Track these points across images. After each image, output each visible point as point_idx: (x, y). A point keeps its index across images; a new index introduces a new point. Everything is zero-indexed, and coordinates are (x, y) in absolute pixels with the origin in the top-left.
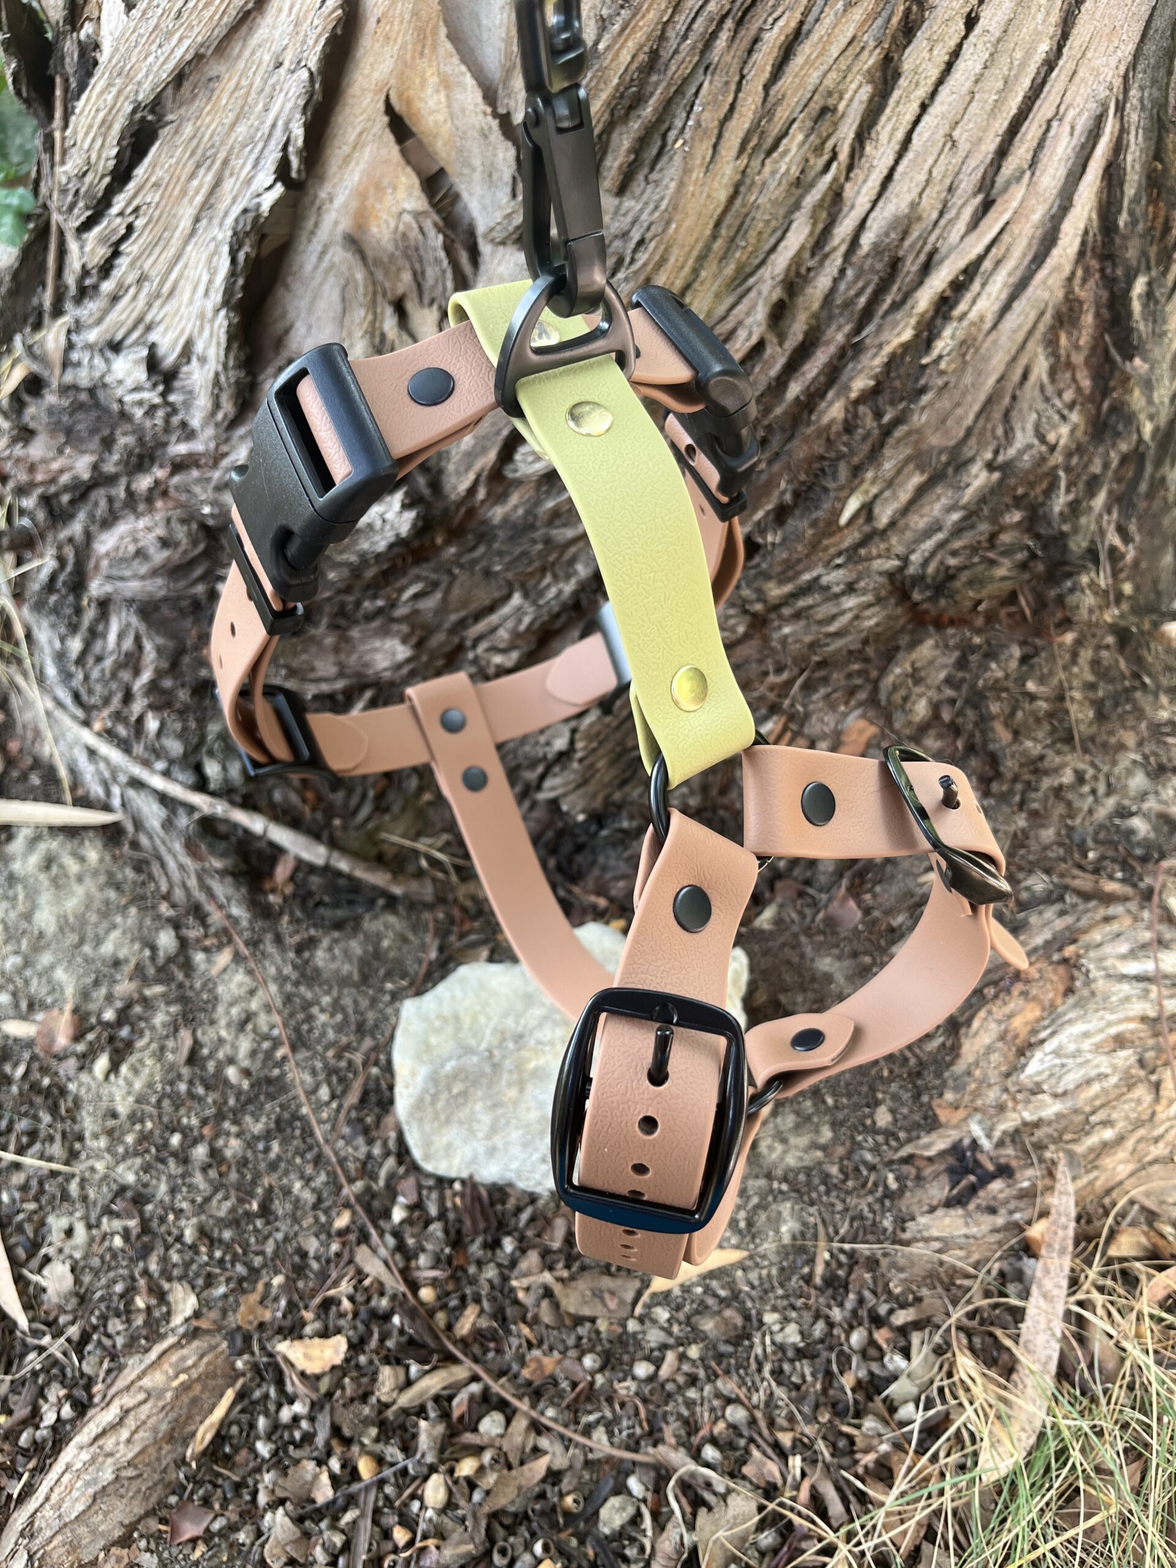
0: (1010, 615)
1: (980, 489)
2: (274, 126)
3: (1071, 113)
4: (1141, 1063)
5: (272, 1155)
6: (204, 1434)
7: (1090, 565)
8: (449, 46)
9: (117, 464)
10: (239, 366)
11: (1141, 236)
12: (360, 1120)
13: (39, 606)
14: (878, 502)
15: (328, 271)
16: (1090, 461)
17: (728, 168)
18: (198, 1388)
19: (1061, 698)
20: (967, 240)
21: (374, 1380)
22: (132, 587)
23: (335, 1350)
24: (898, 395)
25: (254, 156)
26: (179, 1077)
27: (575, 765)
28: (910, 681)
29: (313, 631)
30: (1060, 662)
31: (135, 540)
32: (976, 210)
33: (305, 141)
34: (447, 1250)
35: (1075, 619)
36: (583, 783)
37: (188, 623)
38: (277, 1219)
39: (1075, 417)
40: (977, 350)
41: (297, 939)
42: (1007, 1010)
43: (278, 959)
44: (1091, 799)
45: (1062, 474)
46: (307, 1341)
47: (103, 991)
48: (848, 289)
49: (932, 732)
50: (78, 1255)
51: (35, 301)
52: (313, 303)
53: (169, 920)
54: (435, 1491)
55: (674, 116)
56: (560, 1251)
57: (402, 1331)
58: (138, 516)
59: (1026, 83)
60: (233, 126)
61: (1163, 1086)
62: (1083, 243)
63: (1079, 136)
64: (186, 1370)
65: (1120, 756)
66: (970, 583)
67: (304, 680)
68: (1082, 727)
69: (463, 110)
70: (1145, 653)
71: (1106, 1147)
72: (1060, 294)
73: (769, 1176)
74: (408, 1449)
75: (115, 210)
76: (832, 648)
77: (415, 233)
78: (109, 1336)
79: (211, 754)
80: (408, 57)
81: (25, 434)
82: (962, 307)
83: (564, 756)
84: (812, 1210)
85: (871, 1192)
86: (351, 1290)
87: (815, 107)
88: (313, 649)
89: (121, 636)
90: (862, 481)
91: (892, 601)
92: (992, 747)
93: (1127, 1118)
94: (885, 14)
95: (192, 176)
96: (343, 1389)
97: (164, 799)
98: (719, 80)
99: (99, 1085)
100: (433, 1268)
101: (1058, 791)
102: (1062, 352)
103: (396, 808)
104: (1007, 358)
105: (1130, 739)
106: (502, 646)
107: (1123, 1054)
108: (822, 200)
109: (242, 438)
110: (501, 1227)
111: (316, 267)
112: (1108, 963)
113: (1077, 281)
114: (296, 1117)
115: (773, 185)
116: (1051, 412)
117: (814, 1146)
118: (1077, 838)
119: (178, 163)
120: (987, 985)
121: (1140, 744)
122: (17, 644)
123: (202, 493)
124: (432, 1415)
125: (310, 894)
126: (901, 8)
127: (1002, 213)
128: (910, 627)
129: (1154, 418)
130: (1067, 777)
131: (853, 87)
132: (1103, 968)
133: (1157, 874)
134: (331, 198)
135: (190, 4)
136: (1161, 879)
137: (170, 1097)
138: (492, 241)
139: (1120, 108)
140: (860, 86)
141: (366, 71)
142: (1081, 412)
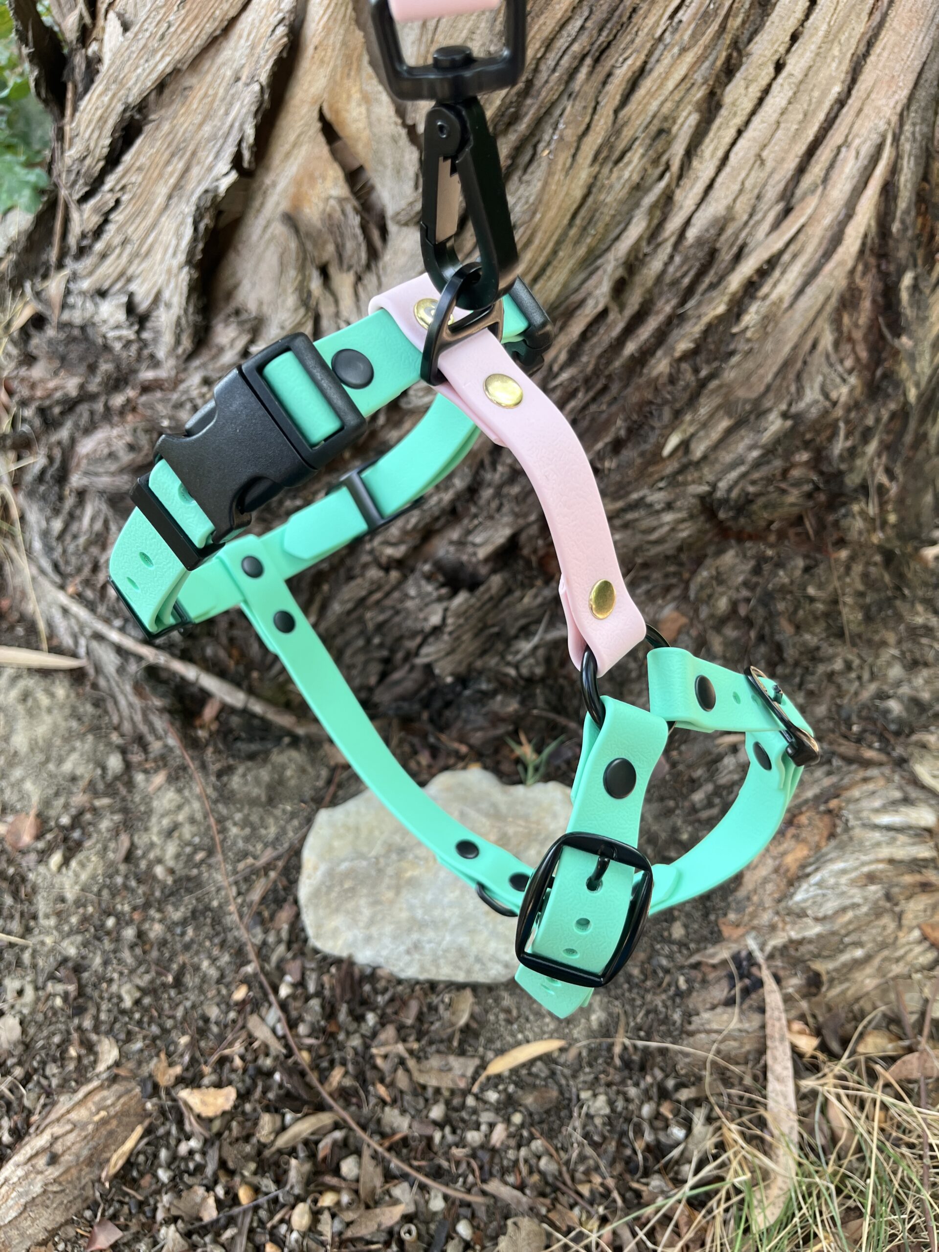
0: (797, 534)
1: (776, 433)
2: (232, 126)
3: (857, 141)
4: (888, 897)
5: (187, 938)
6: (117, 1160)
7: (861, 497)
8: (369, 69)
9: (100, 384)
10: (197, 312)
11: (911, 240)
12: (259, 914)
13: (31, 494)
14: (694, 440)
15: (269, 242)
16: (864, 416)
17: (584, 174)
18: (114, 1123)
19: (835, 602)
20: (770, 236)
21: (256, 1123)
22: (104, 481)
23: (225, 1098)
24: (712, 356)
25: (215, 150)
26: (117, 872)
27: (446, 637)
28: (714, 582)
30: (836, 574)
31: (109, 445)
32: (779, 214)
33: (255, 139)
34: (323, 1023)
35: (848, 538)
36: (451, 652)
38: (187, 989)
40: (776, 324)
41: (217, 766)
42: (781, 849)
43: (202, 782)
44: (857, 684)
45: (842, 425)
46: (204, 1090)
47: (61, 801)
48: (675, 271)
49: (731, 624)
50: (26, 1011)
51: (44, 257)
52: (257, 265)
53: (118, 747)
54: (300, 1217)
55: (543, 132)
56: (413, 1027)
57: (281, 1086)
58: (112, 426)
59: (821, 116)
60: (201, 125)
61: (905, 916)
62: (864, 244)
63: (863, 160)
64: (105, 1108)
65: (882, 651)
66: (765, 507)
68: (852, 626)
69: (379, 120)
70: (906, 570)
71: (858, 964)
72: (843, 283)
74: (280, 1182)
75: (107, 187)
76: (652, 552)
77: (338, 214)
78: (46, 1077)
80: (338, 77)
81: (29, 359)
82: (765, 290)
83: (437, 630)
84: (617, 1003)
85: (665, 991)
86: (242, 1050)
87: (654, 129)
89: (93, 519)
90: (682, 422)
91: (702, 518)
92: (778, 637)
93: (874, 940)
94: (711, 58)
95: (168, 162)
96: (230, 1130)
97: (120, 650)
98: (579, 104)
99: (53, 876)
100: (309, 1036)
101: (830, 676)
102: (845, 329)
104: (800, 331)
105: (891, 638)
106: (393, 540)
107: (873, 888)
108: (657, 201)
109: (197, 368)
110: (366, 1003)
111: (261, 237)
112: (865, 814)
113: (858, 274)
114: (208, 908)
115: (618, 187)
116: (834, 376)
118: (844, 714)
119: (158, 151)
121: (899, 642)
122: (12, 524)
123: (162, 409)
124: (302, 1154)
125: (231, 731)
126: (724, 54)
127: (799, 217)
128: (716, 539)
129: (917, 385)
130: (838, 665)
131: (684, 114)
132: (860, 819)
133: (907, 745)
134: (274, 184)
135: (172, 29)
136: (910, 749)
137: (108, 887)
138: (398, 223)
139: (896, 139)
140: (690, 114)
141: (305, 87)
142: (859, 377)
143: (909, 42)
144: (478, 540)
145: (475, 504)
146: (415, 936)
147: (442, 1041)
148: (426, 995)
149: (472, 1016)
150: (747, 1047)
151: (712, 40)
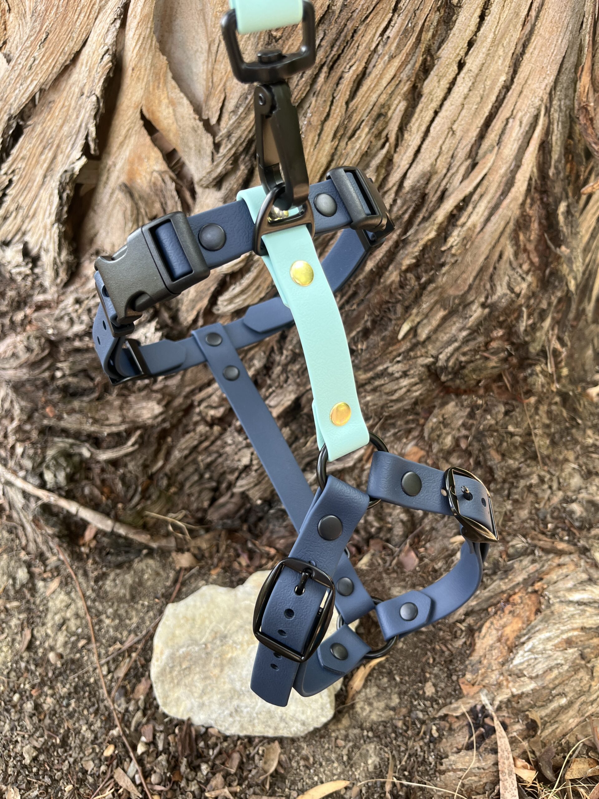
0: (499, 387)
1: (478, 318)
2: (80, 126)
3: (520, 114)
4: (582, 656)
5: (71, 709)
7: (542, 360)
8: (173, 83)
9: (8, 306)
10: (70, 253)
11: (563, 180)
12: (124, 687)
14: (420, 326)
15: (116, 203)
16: (540, 302)
17: (327, 147)
19: (529, 434)
20: (463, 184)
22: (9, 374)
24: (429, 267)
25: (71, 143)
27: (253, 474)
28: (441, 426)
29: (109, 398)
30: (528, 414)
31: (15, 347)
32: (468, 168)
33: (97, 134)
35: (534, 390)
36: (258, 483)
37: (40, 393)
38: (71, 749)
39: (529, 278)
40: (472, 243)
41: (96, 573)
42: (502, 622)
43: (85, 585)
44: (549, 492)
45: (524, 309)
48: (398, 210)
49: (455, 455)
52: (108, 220)
53: (25, 562)
56: (235, 774)
58: (17, 334)
59: (493, 98)
60: (62, 126)
61: (596, 670)
62: (529, 185)
63: (525, 127)
65: (564, 466)
66: (474, 371)
67: (102, 425)
68: (542, 451)
69: (183, 117)
70: (578, 407)
71: (563, 709)
72: (518, 212)
73: (362, 728)
75: (2, 172)
76: (395, 408)
77: (160, 182)
79: (48, 467)
80: (151, 88)
82: (462, 220)
83: (247, 468)
84: (386, 749)
85: (422, 738)
86: (110, 796)
87: (374, 113)
88: (108, 408)
90: (410, 315)
91: (429, 381)
92: (489, 463)
93: (574, 690)
94: (412, 62)
95: (42, 153)
97: (24, 493)
98: (321, 100)
100: (159, 784)
101: (529, 488)
102: (522, 243)
103: (154, 497)
104: (490, 247)
105: (571, 456)
106: (214, 405)
107: (570, 651)
108: (382, 162)
109: (72, 292)
110: (201, 756)
111: (109, 201)
112: (561, 594)
113: (527, 205)
114: (87, 684)
115: (352, 155)
116: (516, 276)
117: (388, 707)
118: (541, 516)
119: (34, 146)
120: (490, 606)
121: (577, 458)
123: (49, 322)
125: (104, 548)
126: (421, 58)
127: (482, 169)
128: (442, 394)
129: (575, 278)
130: (534, 480)
131: (396, 102)
132: (559, 597)
133: (588, 538)
134: (115, 165)
135: (37, 62)
136: (590, 542)
137: (15, 671)
138: (202, 186)
139: (548, 111)
140: (400, 102)
141: (129, 97)
142: (532, 275)
143: (552, 43)
144: (272, 403)
145: (270, 377)
146: (235, 702)
147: (258, 785)
148: (245, 748)
149: (280, 763)
150: (485, 780)
151: (412, 49)
